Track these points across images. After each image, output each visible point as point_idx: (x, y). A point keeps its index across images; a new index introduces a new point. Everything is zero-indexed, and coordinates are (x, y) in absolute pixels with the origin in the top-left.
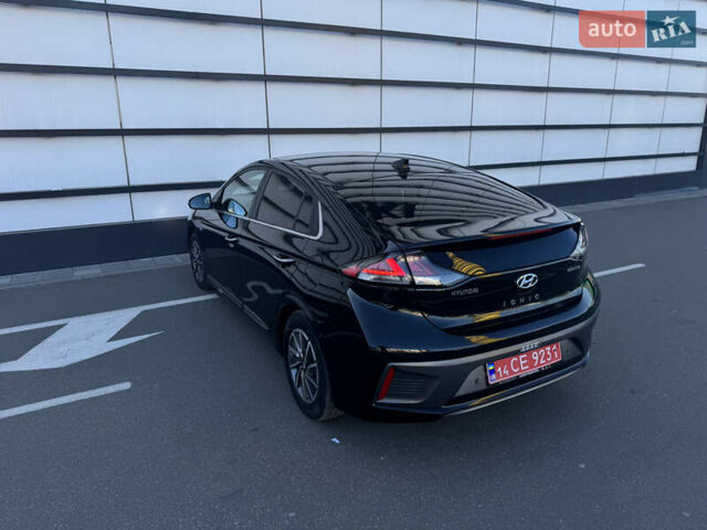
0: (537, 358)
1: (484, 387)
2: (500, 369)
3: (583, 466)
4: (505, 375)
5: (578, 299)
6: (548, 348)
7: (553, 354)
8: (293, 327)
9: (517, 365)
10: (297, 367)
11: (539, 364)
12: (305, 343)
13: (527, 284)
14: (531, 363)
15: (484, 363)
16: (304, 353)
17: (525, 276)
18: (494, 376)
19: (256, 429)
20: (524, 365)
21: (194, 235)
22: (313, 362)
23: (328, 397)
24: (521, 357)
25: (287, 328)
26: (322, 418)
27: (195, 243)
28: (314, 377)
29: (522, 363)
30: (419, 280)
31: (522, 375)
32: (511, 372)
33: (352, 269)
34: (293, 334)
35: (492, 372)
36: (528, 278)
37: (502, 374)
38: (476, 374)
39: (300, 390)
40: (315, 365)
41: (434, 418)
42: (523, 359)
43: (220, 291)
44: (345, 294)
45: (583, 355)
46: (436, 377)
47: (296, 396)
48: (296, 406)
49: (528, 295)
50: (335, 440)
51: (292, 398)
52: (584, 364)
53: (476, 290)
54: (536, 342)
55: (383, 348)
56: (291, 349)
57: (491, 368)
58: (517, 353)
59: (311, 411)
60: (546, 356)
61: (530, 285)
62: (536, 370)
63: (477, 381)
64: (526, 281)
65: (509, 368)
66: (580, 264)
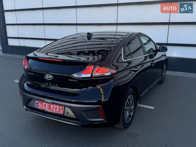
0: (52, 107)
2: (39, 104)
4: (40, 107)
6: (58, 107)
9: (45, 106)
11: (52, 110)
13: (49, 78)
14: (50, 108)
24: (47, 104)
29: (47, 106)
31: (46, 110)
42: (48, 105)
57: (37, 102)
62: (51, 112)
65: (42, 105)
66: (77, 79)
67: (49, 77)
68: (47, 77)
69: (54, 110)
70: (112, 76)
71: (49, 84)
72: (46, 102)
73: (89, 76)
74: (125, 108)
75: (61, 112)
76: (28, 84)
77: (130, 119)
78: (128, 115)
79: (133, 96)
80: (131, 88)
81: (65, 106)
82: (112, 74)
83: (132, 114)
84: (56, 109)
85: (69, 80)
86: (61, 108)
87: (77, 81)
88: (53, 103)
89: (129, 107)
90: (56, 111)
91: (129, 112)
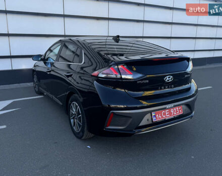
0: (173, 112)
1: (150, 122)
2: (157, 115)
3: (193, 157)
4: (160, 118)
5: (189, 89)
6: (178, 108)
7: (179, 111)
8: (72, 102)
9: (165, 114)
10: (73, 118)
11: (174, 114)
12: (76, 107)
14: (170, 113)
15: (151, 112)
16: (76, 111)
17: (168, 77)
18: (155, 118)
19: (56, 143)
20: (168, 114)
21: (35, 73)
22: (80, 114)
23: (86, 129)
24: (166, 111)
25: (69, 102)
26: (83, 138)
27: (35, 76)
28: (80, 121)
30: (123, 77)
31: (167, 118)
32: (162, 117)
33: (96, 73)
34: (72, 104)
35: (154, 116)
36: (169, 78)
37: (158, 117)
38: (148, 116)
39: (74, 127)
40: (81, 115)
41: (130, 135)
43: (45, 94)
44: (93, 83)
45: (192, 113)
46: (130, 117)
47: (73, 130)
48: (73, 135)
49: (169, 85)
50: (88, 147)
51: (71, 131)
52: (192, 117)
53: (147, 81)
54: (172, 105)
55: (109, 105)
56: (71, 111)
58: (165, 109)
59: (79, 136)
60: (177, 111)
61: (170, 81)
62: (172, 117)
63: (148, 120)
64: (168, 79)
65: (161, 115)
85: (185, 76)
88: (175, 106)
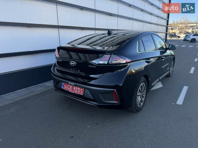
0: (75, 89)
2: (65, 86)
4: (65, 88)
6: (79, 89)
9: (69, 87)
11: (75, 91)
14: (73, 89)
18: (63, 87)
20: (71, 89)
31: (70, 91)
35: (63, 85)
42: (71, 87)
53: (61, 61)
57: (63, 84)
62: (74, 92)
65: (67, 87)
66: (95, 66)
67: (73, 63)
68: (72, 63)
69: (76, 91)
70: (127, 64)
71: (73, 70)
72: (70, 85)
73: (106, 63)
74: (138, 94)
75: (82, 94)
76: (58, 70)
77: (142, 104)
78: (140, 100)
79: (145, 84)
80: (143, 76)
81: (85, 88)
82: (127, 63)
83: (143, 100)
84: (78, 90)
85: (89, 66)
86: (82, 90)
87: (95, 67)
88: (75, 85)
89: (141, 93)
90: (77, 92)
91: (141, 98)
